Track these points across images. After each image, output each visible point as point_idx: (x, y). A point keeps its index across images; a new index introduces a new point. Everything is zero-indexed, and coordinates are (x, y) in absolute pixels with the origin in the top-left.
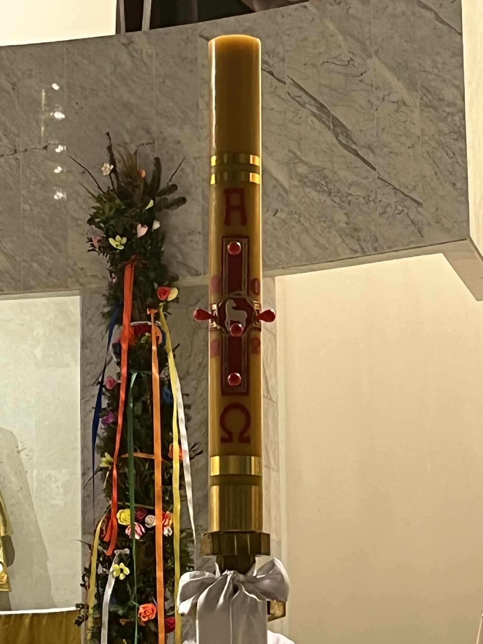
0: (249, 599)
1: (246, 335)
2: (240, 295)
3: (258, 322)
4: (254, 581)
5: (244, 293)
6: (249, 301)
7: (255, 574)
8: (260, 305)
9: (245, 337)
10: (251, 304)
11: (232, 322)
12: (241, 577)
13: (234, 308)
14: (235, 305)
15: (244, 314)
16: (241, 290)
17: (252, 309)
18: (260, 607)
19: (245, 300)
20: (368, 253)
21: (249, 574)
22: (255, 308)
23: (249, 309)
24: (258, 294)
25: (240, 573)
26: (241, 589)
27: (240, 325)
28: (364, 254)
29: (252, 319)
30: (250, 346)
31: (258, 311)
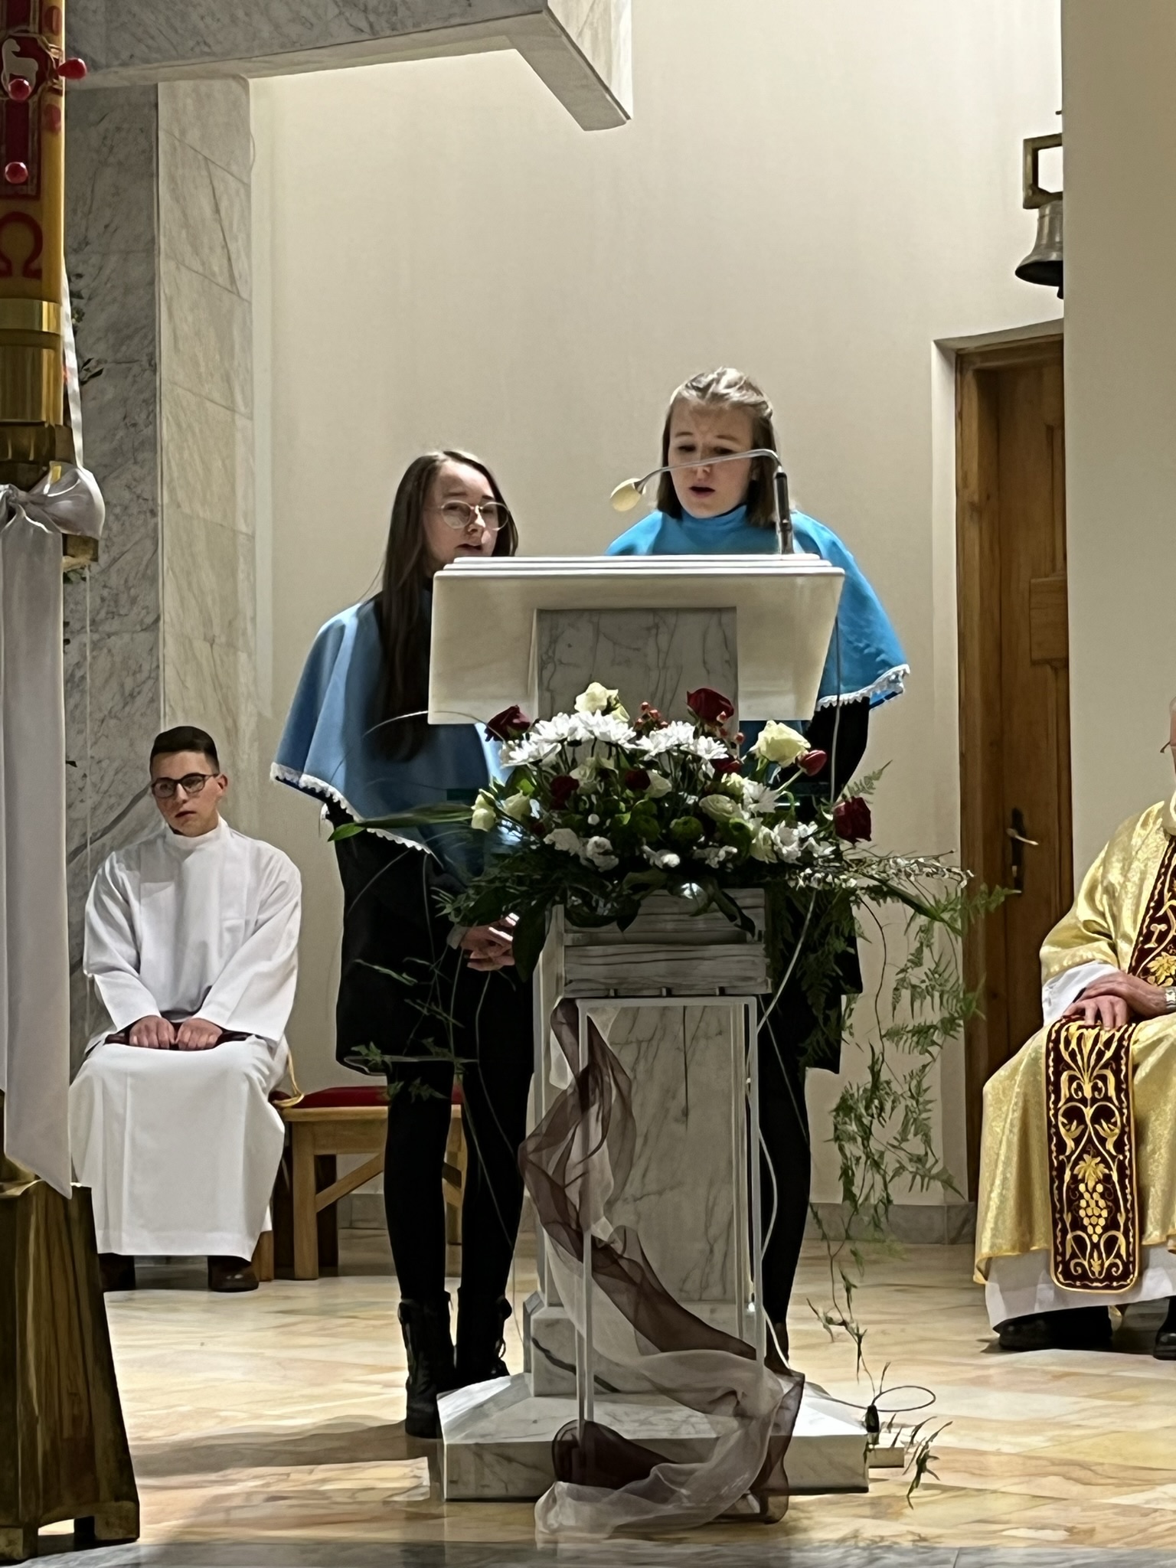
0: (32, 531)
1: (36, 98)
2: (27, 31)
3: (57, 78)
4: (44, 502)
5: (33, 28)
6: (40, 43)
7: (46, 491)
8: (60, 50)
9: (34, 103)
10: (43, 47)
11: (12, 77)
12: (22, 494)
13: (15, 53)
14: (18, 49)
15: (33, 65)
16: (28, 25)
17: (48, 56)
18: (50, 542)
19: (34, 40)
20: (382, 34)
21: (36, 491)
22: (52, 56)
23: (43, 57)
24: (57, 32)
25: (22, 489)
26: (20, 512)
27: (26, 83)
28: (375, 35)
29: (47, 75)
30: (43, 118)
31: (57, 61)
